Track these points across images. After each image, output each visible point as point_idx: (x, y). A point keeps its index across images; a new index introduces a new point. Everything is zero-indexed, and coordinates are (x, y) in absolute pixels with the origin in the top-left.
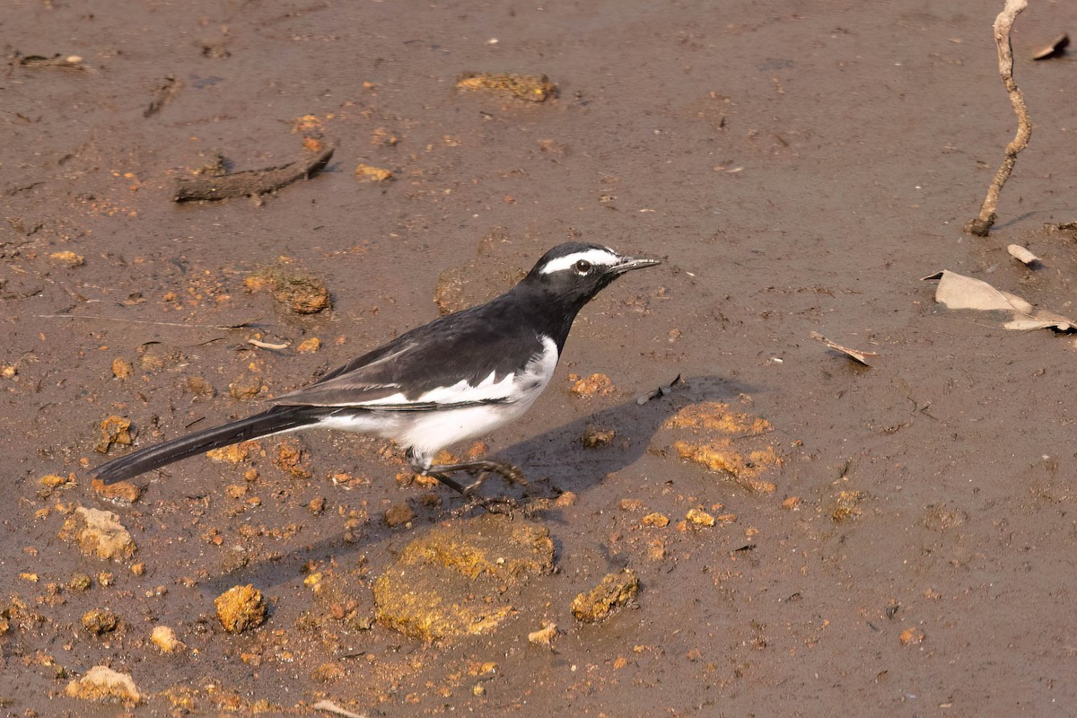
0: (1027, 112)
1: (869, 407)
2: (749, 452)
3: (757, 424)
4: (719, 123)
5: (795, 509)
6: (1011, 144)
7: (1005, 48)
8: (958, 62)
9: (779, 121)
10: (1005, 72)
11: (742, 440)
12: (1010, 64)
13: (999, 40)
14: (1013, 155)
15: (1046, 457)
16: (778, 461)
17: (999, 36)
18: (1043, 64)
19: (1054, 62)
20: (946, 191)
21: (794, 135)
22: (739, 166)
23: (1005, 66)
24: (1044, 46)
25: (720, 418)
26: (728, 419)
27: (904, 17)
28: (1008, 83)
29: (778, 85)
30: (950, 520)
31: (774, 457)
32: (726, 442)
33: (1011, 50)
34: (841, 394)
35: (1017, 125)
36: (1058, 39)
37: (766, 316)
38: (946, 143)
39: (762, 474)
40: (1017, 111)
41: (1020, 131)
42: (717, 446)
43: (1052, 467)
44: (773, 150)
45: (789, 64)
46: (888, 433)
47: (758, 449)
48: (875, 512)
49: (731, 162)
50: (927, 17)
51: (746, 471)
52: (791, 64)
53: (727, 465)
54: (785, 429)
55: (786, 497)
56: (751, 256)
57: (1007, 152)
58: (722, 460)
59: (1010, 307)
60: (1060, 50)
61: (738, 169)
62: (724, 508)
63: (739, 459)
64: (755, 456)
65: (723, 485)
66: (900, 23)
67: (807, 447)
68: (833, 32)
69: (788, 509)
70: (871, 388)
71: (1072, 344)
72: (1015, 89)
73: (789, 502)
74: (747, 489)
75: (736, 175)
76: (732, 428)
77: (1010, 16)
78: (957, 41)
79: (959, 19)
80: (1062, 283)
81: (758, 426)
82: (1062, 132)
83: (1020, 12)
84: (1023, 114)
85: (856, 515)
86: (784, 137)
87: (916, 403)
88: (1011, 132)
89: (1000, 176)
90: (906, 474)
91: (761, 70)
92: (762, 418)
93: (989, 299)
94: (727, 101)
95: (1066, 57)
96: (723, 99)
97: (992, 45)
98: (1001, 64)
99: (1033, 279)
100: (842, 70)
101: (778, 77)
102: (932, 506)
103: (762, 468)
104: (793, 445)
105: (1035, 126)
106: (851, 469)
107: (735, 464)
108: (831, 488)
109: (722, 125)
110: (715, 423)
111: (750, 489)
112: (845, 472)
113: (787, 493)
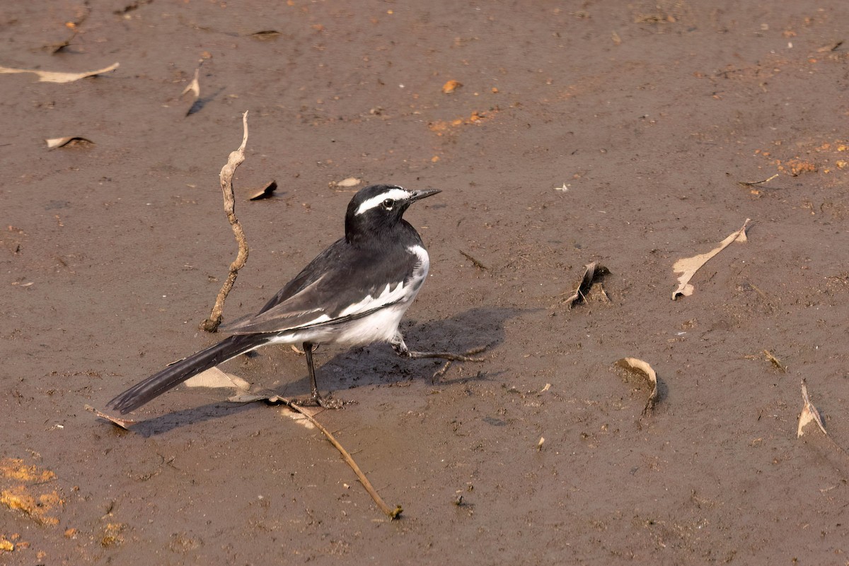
0: (245, 239)
1: (129, 461)
2: (39, 495)
3: (45, 474)
4: (15, 249)
5: (74, 538)
6: (234, 263)
7: (228, 191)
8: (194, 202)
9: (60, 247)
10: (228, 210)
11: (34, 486)
12: (232, 203)
13: (224, 186)
14: (235, 272)
15: (260, 497)
16: (61, 501)
17: (224, 182)
18: (257, 203)
19: (265, 202)
20: (185, 299)
21: (72, 257)
22: (30, 281)
23: (228, 205)
24: (256, 190)
25: (17, 470)
26: (23, 471)
27: (153, 169)
28: (231, 217)
29: (60, 220)
30: (189, 545)
31: (58, 499)
32: (22, 488)
33: (233, 193)
34: (108, 452)
35: (238, 249)
36: (269, 184)
37: (51, 394)
38: (185, 263)
39: (49, 511)
40: (238, 239)
41: (240, 253)
42: (15, 491)
43: (265, 504)
44: (55, 269)
45: (67, 205)
46: (143, 480)
47: (45, 493)
48: (133, 539)
49: (24, 278)
50: (171, 169)
51: (37, 510)
52: (68, 204)
53: (23, 505)
54: (66, 478)
55: (67, 529)
56: (40, 348)
57: (230, 269)
58: (18, 501)
59: (233, 386)
60: (270, 192)
61: (30, 284)
62: (20, 537)
63: (31, 500)
64: (43, 498)
65: (20, 520)
66: (150, 173)
67: (82, 491)
68: (100, 181)
69: (68, 537)
70: (130, 447)
71: (280, 412)
72: (236, 222)
73: (69, 532)
74: (37, 521)
75: (29, 288)
76: (26, 478)
77: (232, 168)
78: (193, 186)
79: (193, 170)
80: (272, 367)
81: (45, 476)
82: (271, 254)
83: (239, 164)
84: (242, 241)
85: (119, 541)
86: (64, 260)
87: (163, 458)
88: (233, 254)
89: (225, 287)
90: (156, 510)
91: (46, 209)
92: (49, 469)
93: (218, 379)
94: (21, 232)
95: (274, 198)
96: (18, 231)
97: (219, 190)
98: (225, 204)
99: (250, 364)
100: (107, 209)
101: (59, 214)
102: (176, 535)
103: (49, 507)
104: (72, 489)
105: (251, 250)
106: (115, 508)
107: (28, 504)
108: (100, 521)
109: (18, 250)
110: (14, 474)
111: (39, 523)
112: (110, 510)
113: (68, 526)
